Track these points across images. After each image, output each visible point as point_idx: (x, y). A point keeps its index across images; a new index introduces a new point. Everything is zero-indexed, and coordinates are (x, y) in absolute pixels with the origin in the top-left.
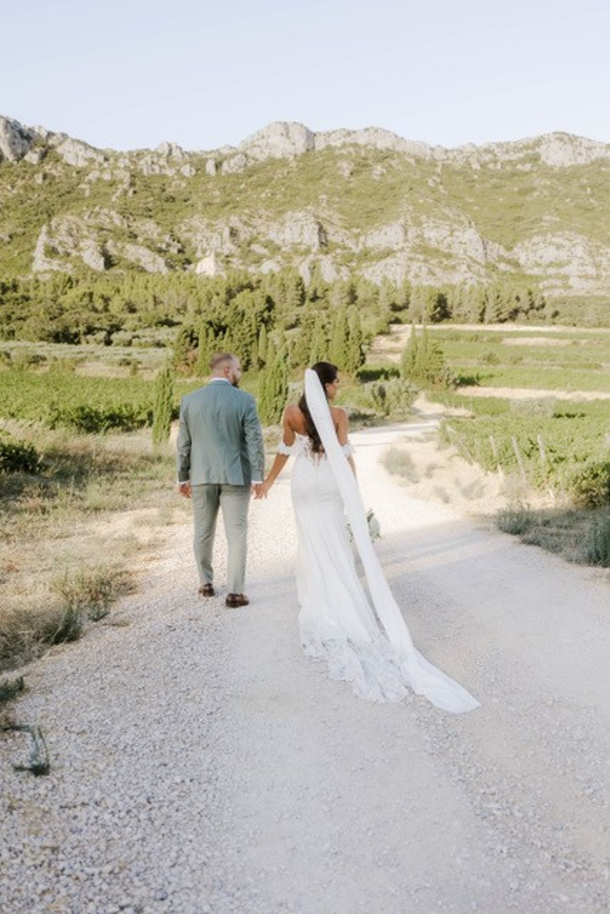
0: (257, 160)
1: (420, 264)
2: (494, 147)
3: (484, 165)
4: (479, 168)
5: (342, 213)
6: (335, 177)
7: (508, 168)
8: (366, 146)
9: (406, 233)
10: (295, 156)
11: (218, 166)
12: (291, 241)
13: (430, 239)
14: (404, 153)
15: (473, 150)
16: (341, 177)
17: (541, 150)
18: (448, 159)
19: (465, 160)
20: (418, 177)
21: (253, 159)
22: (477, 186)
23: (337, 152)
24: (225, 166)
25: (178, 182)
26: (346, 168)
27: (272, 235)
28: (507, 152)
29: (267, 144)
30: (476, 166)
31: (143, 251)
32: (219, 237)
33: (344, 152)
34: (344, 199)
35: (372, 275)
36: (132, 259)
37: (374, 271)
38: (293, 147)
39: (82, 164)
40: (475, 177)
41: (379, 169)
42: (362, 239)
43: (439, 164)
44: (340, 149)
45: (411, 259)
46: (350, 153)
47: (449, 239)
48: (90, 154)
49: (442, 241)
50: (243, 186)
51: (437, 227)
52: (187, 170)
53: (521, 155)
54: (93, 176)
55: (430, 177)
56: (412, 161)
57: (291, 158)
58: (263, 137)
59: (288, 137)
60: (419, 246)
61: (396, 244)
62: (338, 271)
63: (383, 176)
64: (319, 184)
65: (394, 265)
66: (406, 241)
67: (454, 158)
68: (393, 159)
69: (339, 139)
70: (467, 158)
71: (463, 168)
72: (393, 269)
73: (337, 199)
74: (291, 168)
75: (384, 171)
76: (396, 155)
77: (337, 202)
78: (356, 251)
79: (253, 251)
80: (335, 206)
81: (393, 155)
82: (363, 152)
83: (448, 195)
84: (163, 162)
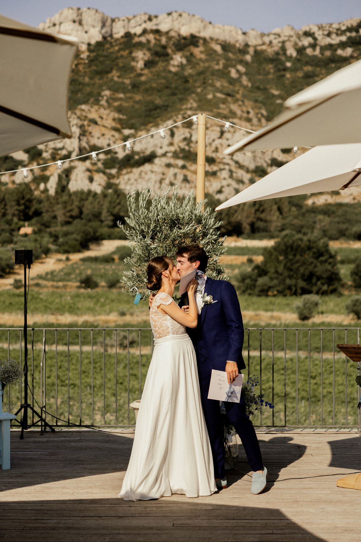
1: (177, 170)
2: (314, 29)
3: (301, 50)
4: (294, 54)
5: (119, 110)
6: (127, 69)
7: (328, 53)
8: (167, 33)
9: (172, 136)
10: (89, 45)
13: (197, 142)
14: (212, 39)
15: (292, 33)
16: (133, 69)
18: (264, 44)
19: (280, 45)
20: (221, 66)
22: (288, 75)
23: (137, 40)
26: (141, 58)
28: (329, 35)
30: (291, 52)
33: (143, 39)
34: (128, 95)
35: (126, 183)
37: (129, 179)
38: (86, 36)
40: (288, 64)
41: (178, 59)
42: (130, 141)
43: (251, 50)
44: (140, 36)
45: (169, 166)
46: (148, 41)
47: (218, 142)
49: (210, 144)
53: (344, 38)
55: (234, 66)
56: (218, 48)
57: (84, 47)
58: (54, 25)
59: (80, 23)
60: (183, 150)
61: (161, 148)
62: (91, 180)
63: (181, 66)
64: (107, 78)
65: (149, 173)
66: (171, 144)
67: (271, 42)
68: (197, 46)
69: (140, 25)
70: (283, 42)
71: (277, 54)
72: (147, 177)
73: (121, 95)
74: (82, 59)
75: (184, 61)
76: (201, 41)
77: (121, 99)
78: (121, 155)
79: (12, 158)
80: (116, 104)
81: (197, 42)
82: (164, 40)
83: (252, 87)
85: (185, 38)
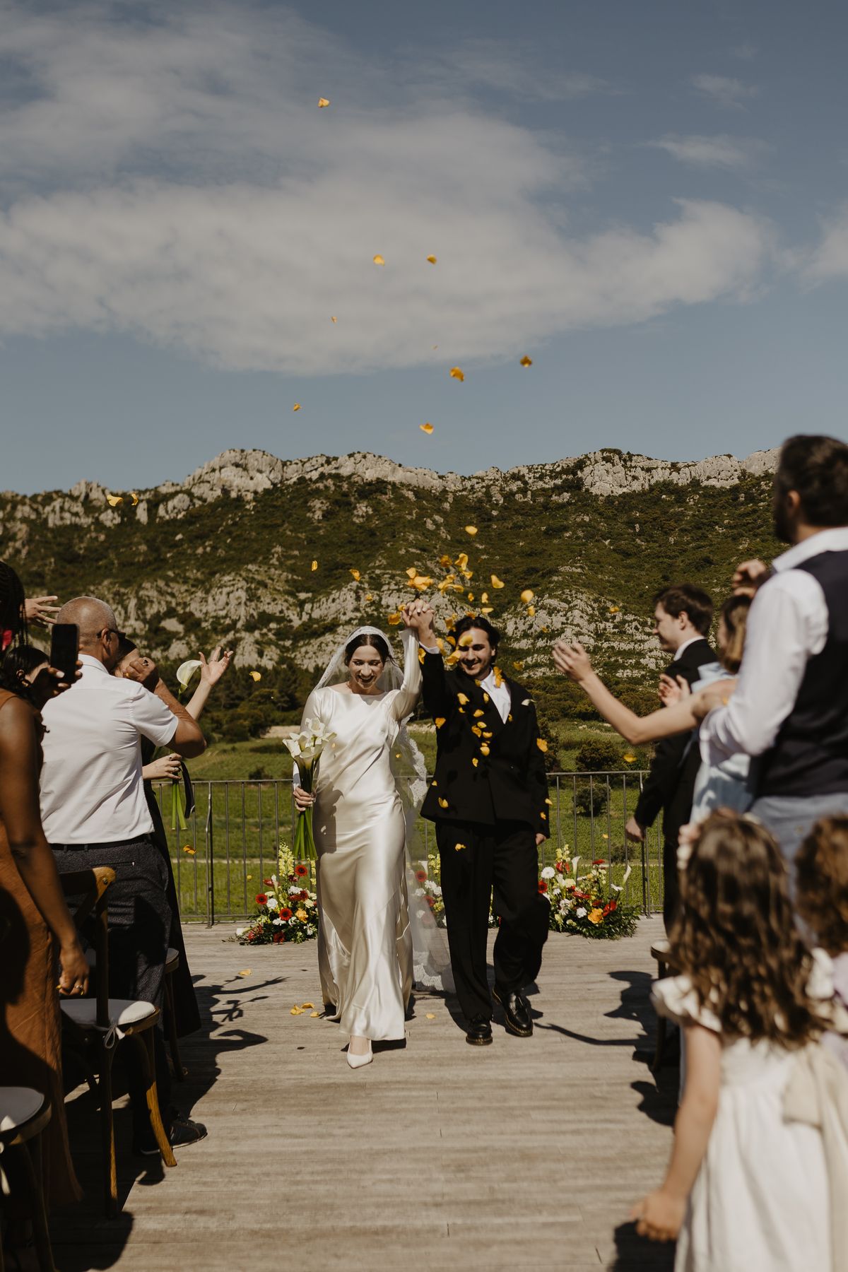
0: (205, 501)
2: (524, 471)
3: (509, 496)
4: (501, 501)
5: (294, 571)
6: (301, 521)
7: (541, 500)
8: (350, 477)
9: (358, 599)
11: (153, 506)
12: (213, 614)
13: (388, 606)
14: (402, 484)
15: (497, 476)
16: (309, 521)
17: (584, 474)
18: (464, 489)
19: (484, 490)
20: (414, 516)
21: (200, 498)
22: (494, 526)
23: (312, 486)
24: (161, 511)
25: (94, 535)
26: (318, 507)
27: (193, 607)
28: (541, 478)
29: (220, 479)
30: (498, 498)
32: (123, 612)
33: (321, 485)
34: (303, 552)
35: (304, 657)
37: (307, 652)
38: (252, 483)
40: (494, 513)
41: (363, 508)
42: (308, 607)
43: (450, 497)
44: (316, 481)
46: (326, 487)
50: (179, 537)
51: (399, 591)
52: (109, 518)
53: (559, 482)
55: (430, 517)
56: (410, 495)
57: (250, 496)
58: (214, 470)
59: (245, 469)
60: (370, 616)
61: (345, 614)
62: (261, 654)
63: (368, 517)
64: (278, 532)
65: (331, 643)
66: (357, 609)
67: (472, 487)
68: (386, 494)
69: (316, 469)
70: (488, 487)
71: (480, 501)
72: (329, 649)
73: (296, 553)
74: (247, 510)
75: (370, 512)
76: (390, 487)
77: (295, 557)
78: (296, 623)
79: (164, 629)
80: (289, 562)
81: (385, 488)
82: (345, 486)
83: (451, 540)
84: (78, 508)
85: (370, 484)
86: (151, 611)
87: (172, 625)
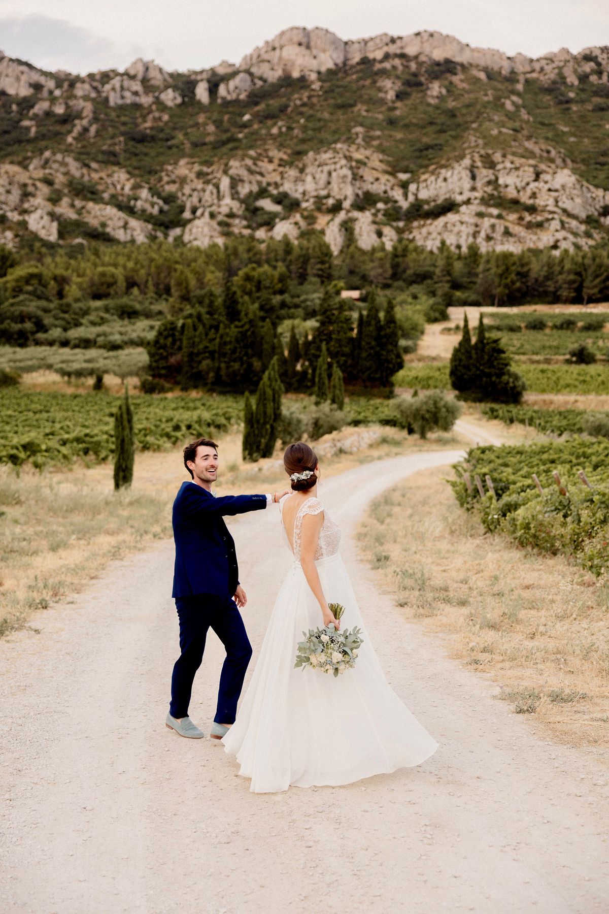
0: (265, 81)
1: (493, 221)
2: (597, 52)
3: (583, 78)
4: (576, 83)
5: (383, 151)
6: (374, 103)
8: (416, 57)
9: (473, 178)
10: (319, 73)
11: (213, 89)
12: (314, 194)
13: (507, 186)
14: (471, 65)
15: (568, 58)
16: (383, 102)
19: (556, 71)
20: (490, 98)
21: (261, 78)
22: (574, 108)
23: (378, 66)
24: (222, 90)
25: (157, 114)
26: (389, 88)
27: (287, 187)
29: (280, 58)
30: (572, 79)
31: (111, 211)
32: (215, 191)
33: (387, 65)
34: (387, 132)
35: (426, 238)
36: (94, 222)
37: (429, 233)
38: (315, 62)
39: (25, 91)
40: (572, 95)
41: (435, 89)
42: (412, 187)
44: (381, 61)
45: (480, 215)
46: (394, 68)
47: (533, 185)
48: (36, 77)
49: (524, 188)
50: (247, 117)
51: (517, 169)
52: (170, 97)
54: (41, 107)
55: (508, 98)
56: (482, 76)
57: (313, 76)
58: (274, 49)
59: (308, 47)
60: (491, 196)
61: (461, 193)
62: (380, 234)
63: (440, 97)
64: (352, 112)
65: (458, 224)
66: (473, 189)
67: (542, 69)
68: (455, 74)
69: (380, 48)
70: (560, 68)
71: (554, 82)
72: (456, 229)
73: (378, 133)
74: (313, 90)
75: (444, 91)
76: (459, 68)
77: (378, 137)
78: (404, 205)
79: (262, 209)
80: (375, 143)
81: (455, 68)
82: (413, 66)
83: (534, 122)
84: (137, 86)
85: (438, 64)
86: (244, 190)
87: (267, 205)
